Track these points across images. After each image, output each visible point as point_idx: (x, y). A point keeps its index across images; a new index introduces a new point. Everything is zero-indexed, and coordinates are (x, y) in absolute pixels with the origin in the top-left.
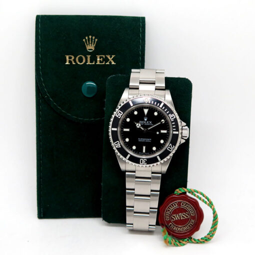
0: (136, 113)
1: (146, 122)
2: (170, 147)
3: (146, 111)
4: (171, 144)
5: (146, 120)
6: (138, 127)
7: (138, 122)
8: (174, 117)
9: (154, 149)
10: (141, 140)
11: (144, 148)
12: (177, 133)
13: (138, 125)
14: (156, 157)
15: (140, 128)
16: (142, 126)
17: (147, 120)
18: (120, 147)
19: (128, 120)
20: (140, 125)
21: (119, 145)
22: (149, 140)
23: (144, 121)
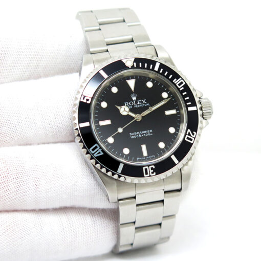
1: (136, 102)
2: (189, 134)
5: (134, 98)
7: (122, 104)
8: (182, 83)
10: (134, 135)
13: (124, 110)
14: (169, 158)
17: (137, 99)
19: (104, 105)
21: (100, 150)
23: (133, 101)
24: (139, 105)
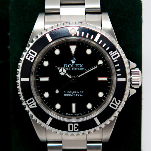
0: (57, 52)
1: (74, 65)
2: (114, 102)
3: (73, 48)
4: (114, 99)
5: (73, 62)
6: (62, 74)
7: (62, 66)
8: (117, 55)
9: (89, 106)
10: (68, 94)
11: (74, 105)
12: (123, 80)
13: (62, 71)
14: (93, 119)
15: (65, 76)
16: (68, 72)
17: (76, 63)
18: (36, 106)
19: (46, 64)
20: (65, 71)
21: (35, 104)
22: (80, 93)
23: (72, 64)
24: (76, 68)
